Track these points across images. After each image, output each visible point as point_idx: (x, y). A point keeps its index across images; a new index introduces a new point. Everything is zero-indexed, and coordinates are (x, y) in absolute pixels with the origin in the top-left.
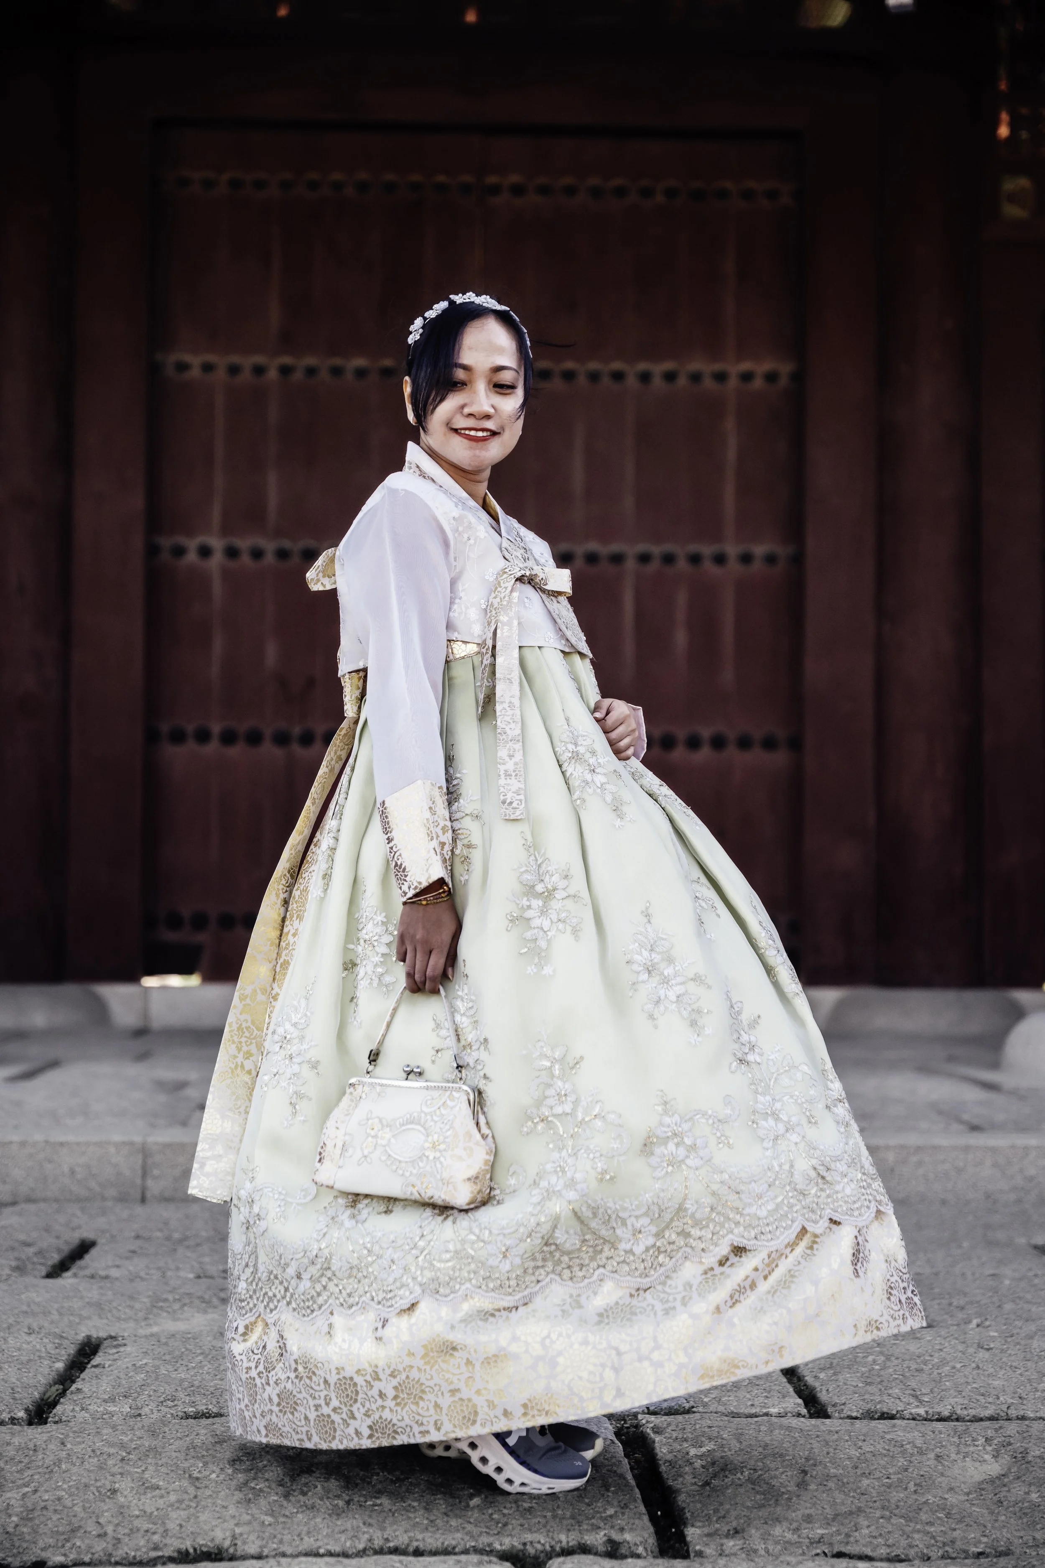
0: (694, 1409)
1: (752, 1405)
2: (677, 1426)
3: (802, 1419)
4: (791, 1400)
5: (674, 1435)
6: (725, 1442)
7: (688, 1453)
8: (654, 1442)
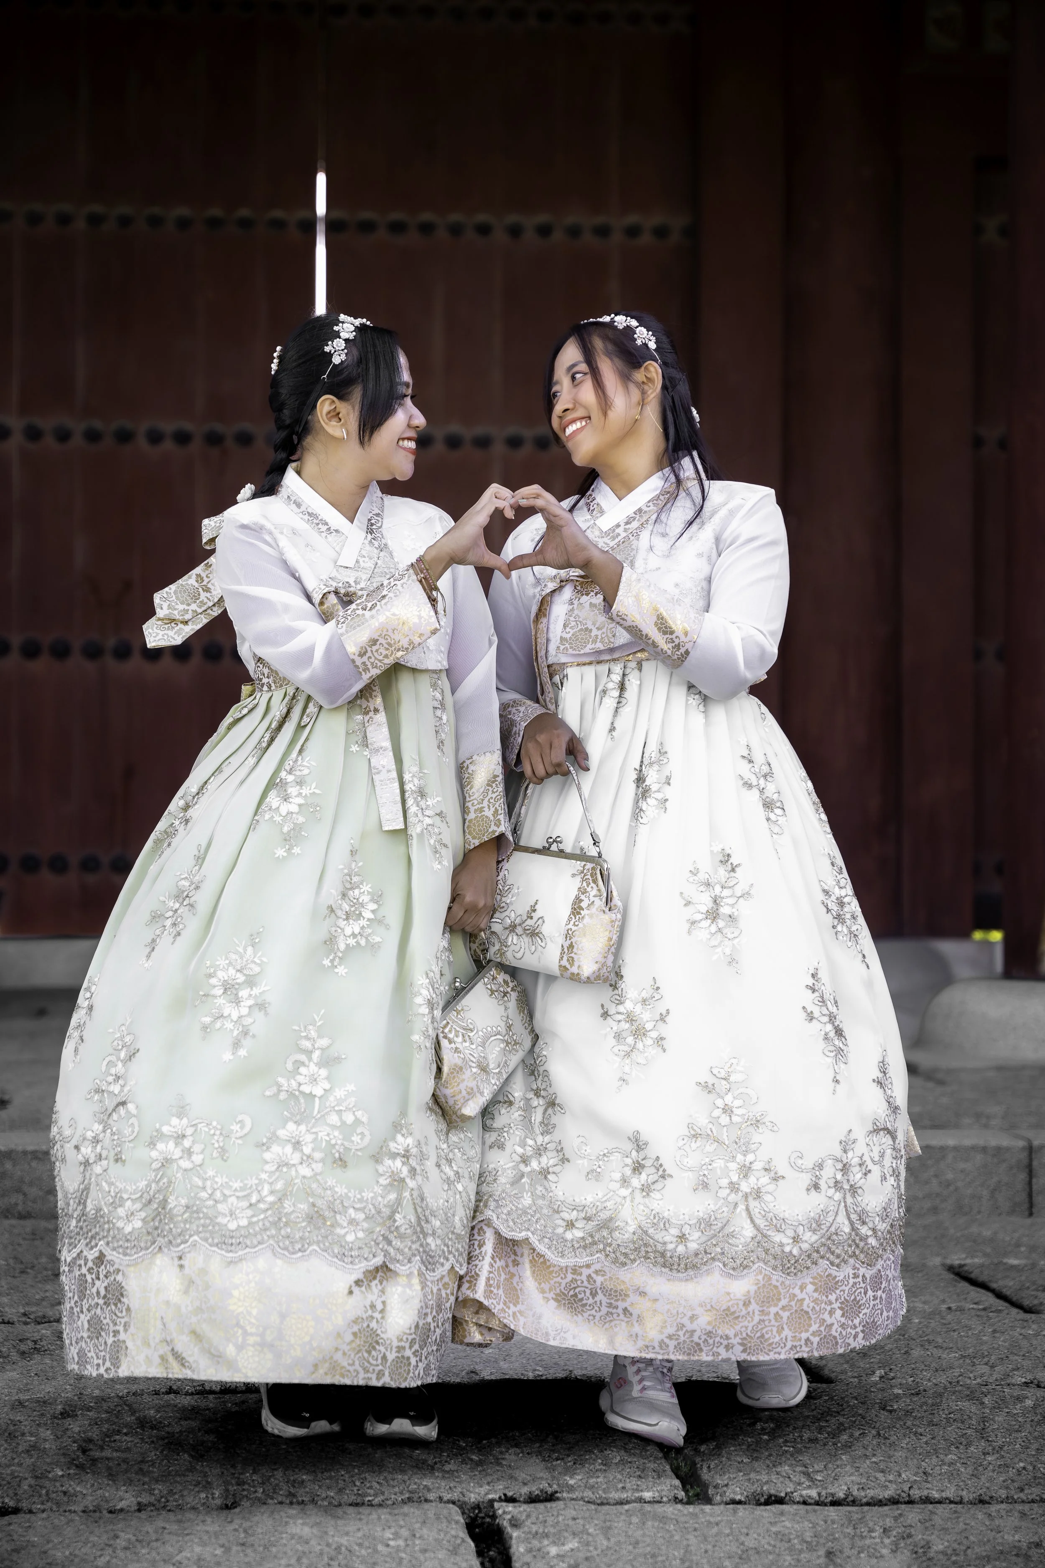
0: (558, 1495)
1: (623, 1488)
2: (537, 1518)
3: (679, 1506)
4: (668, 1482)
5: (534, 1528)
6: (590, 1539)
7: (548, 1553)
8: (511, 1538)
